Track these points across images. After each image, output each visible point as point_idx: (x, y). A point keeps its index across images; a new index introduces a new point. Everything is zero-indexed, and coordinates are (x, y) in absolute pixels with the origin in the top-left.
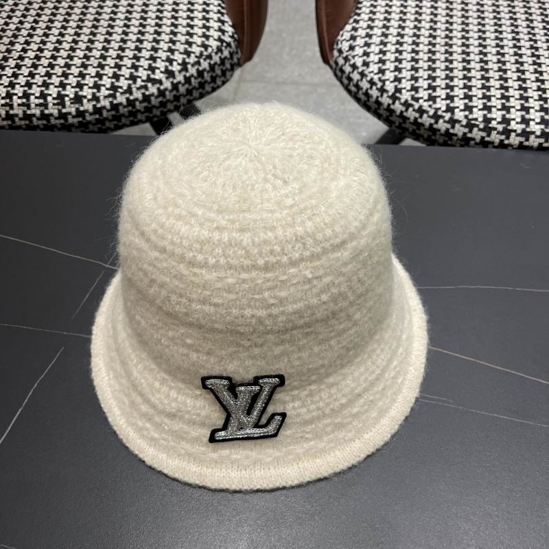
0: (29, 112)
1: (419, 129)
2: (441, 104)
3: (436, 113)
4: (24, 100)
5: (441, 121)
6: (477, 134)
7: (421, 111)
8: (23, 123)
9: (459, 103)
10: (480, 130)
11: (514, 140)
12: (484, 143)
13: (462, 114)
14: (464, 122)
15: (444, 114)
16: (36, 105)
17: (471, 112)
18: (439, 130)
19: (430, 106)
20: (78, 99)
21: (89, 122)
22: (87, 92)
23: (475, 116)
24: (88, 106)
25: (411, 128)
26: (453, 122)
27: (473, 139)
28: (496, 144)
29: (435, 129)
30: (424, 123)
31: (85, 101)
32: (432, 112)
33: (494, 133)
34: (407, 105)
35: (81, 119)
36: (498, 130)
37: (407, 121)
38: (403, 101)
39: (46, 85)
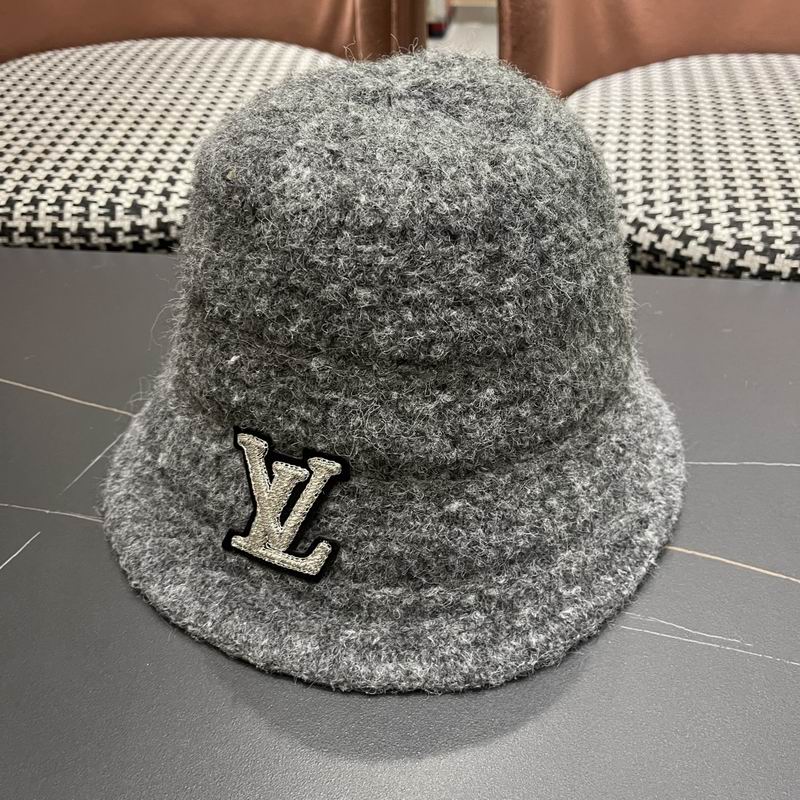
0: (60, 225)
1: (657, 259)
2: (693, 221)
3: (683, 233)
4: (56, 208)
5: (693, 244)
6: (752, 261)
7: (660, 232)
8: (50, 240)
9: (720, 218)
10: (757, 253)
12: (764, 275)
13: (727, 232)
14: (731, 244)
15: (697, 234)
16: (73, 215)
17: (741, 229)
18: (690, 259)
19: (674, 223)
20: (136, 209)
21: (149, 244)
22: (151, 201)
23: (747, 234)
24: (149, 219)
25: (644, 259)
26: (712, 244)
27: (747, 269)
28: (786, 275)
29: (683, 257)
30: (666, 249)
31: (145, 212)
32: (677, 233)
33: (780, 258)
34: (637, 225)
35: (136, 238)
36: (787, 252)
37: (639, 249)
38: (630, 220)
39: (91, 190)
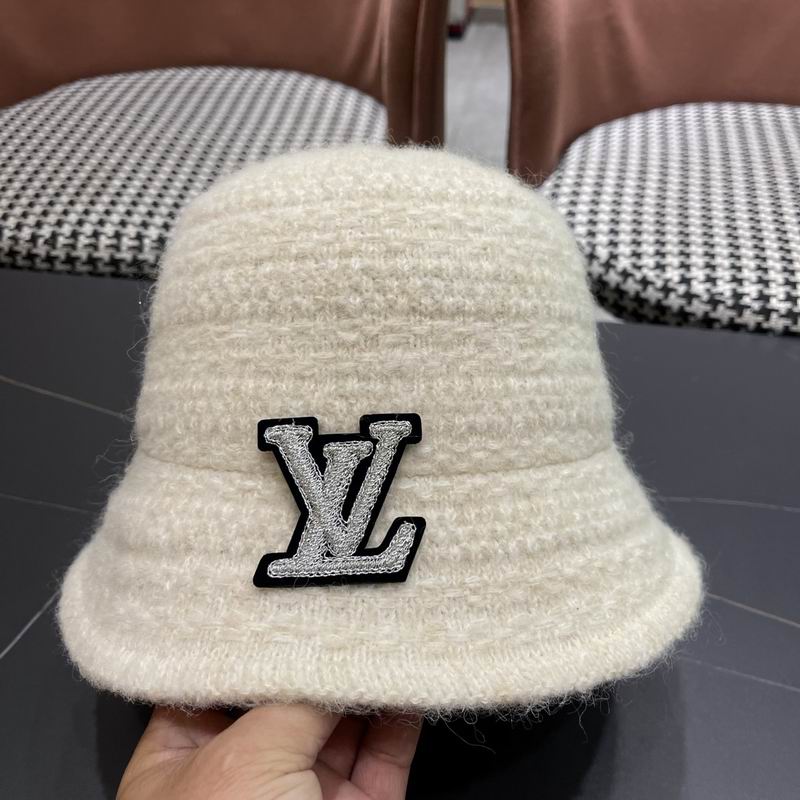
0: (117, 256)
1: (641, 307)
2: (673, 275)
3: (665, 285)
4: (115, 241)
5: (672, 296)
6: (723, 313)
7: (645, 282)
8: (108, 269)
9: (698, 274)
10: (729, 308)
11: (777, 323)
12: (733, 326)
13: (703, 286)
14: (705, 297)
15: (677, 286)
16: (129, 248)
17: (715, 285)
19: (658, 276)
23: (720, 290)
25: (630, 305)
26: (689, 296)
27: (717, 320)
28: (751, 328)
30: (649, 298)
32: (659, 283)
33: (747, 314)
34: (625, 274)
36: (753, 308)
37: (626, 296)
38: (619, 270)
39: (145, 225)
